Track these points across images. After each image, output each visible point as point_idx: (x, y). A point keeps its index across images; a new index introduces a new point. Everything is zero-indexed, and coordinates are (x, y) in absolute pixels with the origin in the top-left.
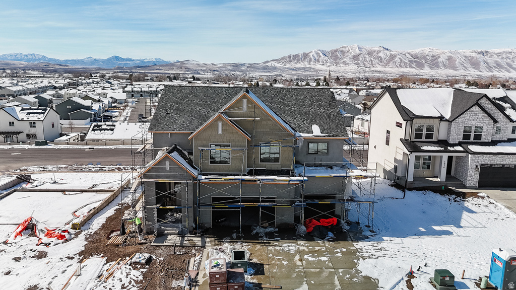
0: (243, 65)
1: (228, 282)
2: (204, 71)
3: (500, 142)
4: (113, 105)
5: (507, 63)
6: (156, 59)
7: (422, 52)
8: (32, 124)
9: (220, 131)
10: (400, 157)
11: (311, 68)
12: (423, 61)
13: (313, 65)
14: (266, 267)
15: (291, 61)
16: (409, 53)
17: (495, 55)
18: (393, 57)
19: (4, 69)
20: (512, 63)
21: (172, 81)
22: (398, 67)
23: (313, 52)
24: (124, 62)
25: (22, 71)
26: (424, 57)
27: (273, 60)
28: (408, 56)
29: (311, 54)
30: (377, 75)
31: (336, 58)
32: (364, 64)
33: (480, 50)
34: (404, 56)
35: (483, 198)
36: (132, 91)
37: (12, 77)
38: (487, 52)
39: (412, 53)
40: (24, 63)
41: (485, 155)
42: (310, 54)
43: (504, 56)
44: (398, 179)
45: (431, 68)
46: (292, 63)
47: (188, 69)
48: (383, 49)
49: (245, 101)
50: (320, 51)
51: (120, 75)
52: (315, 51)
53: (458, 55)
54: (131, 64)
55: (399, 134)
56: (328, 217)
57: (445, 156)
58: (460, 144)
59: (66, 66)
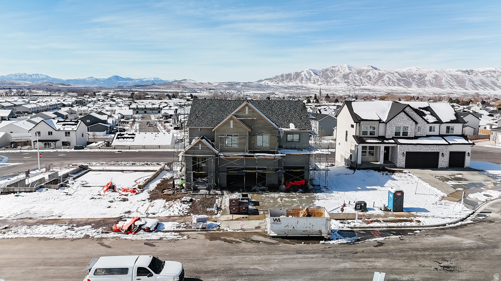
0: (238, 84)
1: (239, 206)
2: (201, 90)
3: (421, 137)
4: (122, 120)
5: (491, 81)
6: (154, 78)
7: (409, 71)
8: (67, 133)
9: (232, 127)
10: (353, 149)
11: (303, 87)
12: (410, 79)
13: (305, 83)
14: (260, 203)
15: (283, 80)
16: (397, 72)
17: (480, 74)
18: (381, 76)
19: (10, 89)
20: (496, 81)
21: (171, 99)
22: (386, 85)
23: (305, 71)
24: (124, 82)
25: (28, 91)
26: (412, 76)
27: (266, 79)
28: (396, 74)
29: (303, 74)
30: (367, 93)
31: (327, 77)
32: (354, 83)
33: (465, 69)
34: (392, 75)
35: (405, 173)
36: (137, 108)
37: (20, 96)
38: (472, 71)
39: (400, 72)
40: (28, 82)
41: (409, 146)
42: (301, 73)
43: (489, 75)
44: (352, 163)
45: (418, 86)
46: (284, 82)
47: (185, 88)
48: (371, 68)
49: (247, 108)
50: (312, 70)
51: (121, 93)
52: (306, 71)
53: (444, 74)
54: (131, 83)
55: (352, 132)
56: (299, 180)
57: (382, 146)
58: (393, 138)
59: (69, 85)
